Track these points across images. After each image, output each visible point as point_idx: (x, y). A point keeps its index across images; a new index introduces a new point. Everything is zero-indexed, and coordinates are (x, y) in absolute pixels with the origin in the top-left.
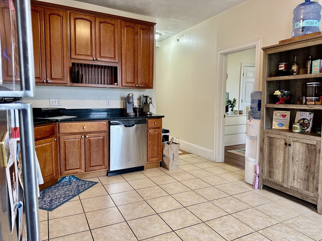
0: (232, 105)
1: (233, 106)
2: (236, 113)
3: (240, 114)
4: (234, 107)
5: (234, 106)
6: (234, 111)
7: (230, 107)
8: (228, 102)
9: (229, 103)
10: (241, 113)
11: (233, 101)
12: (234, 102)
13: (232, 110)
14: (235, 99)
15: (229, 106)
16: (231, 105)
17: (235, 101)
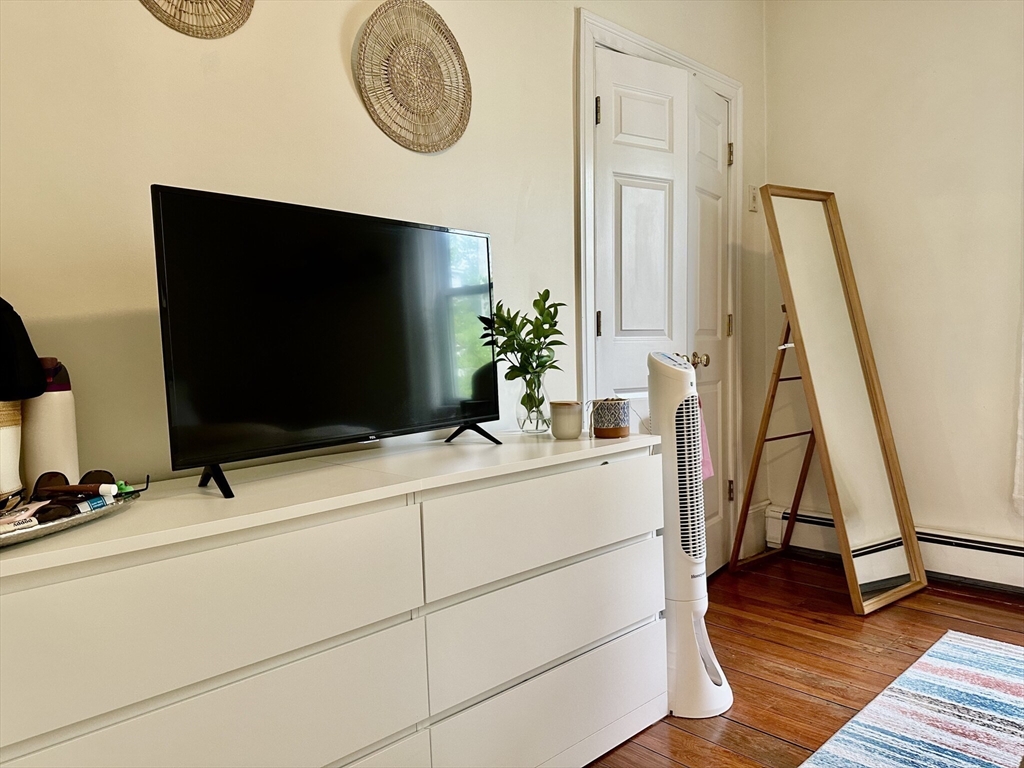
0: (526, 350)
1: (530, 368)
2: (568, 424)
3: (601, 434)
4: (548, 376)
5: (542, 366)
6: (546, 408)
7: (510, 376)
8: (488, 322)
9: (501, 340)
10: (608, 423)
11: (533, 314)
12: (538, 331)
13: (531, 402)
14: (546, 295)
15: (503, 368)
16: (514, 358)
17: (547, 313)
